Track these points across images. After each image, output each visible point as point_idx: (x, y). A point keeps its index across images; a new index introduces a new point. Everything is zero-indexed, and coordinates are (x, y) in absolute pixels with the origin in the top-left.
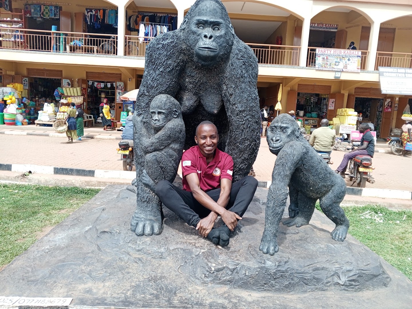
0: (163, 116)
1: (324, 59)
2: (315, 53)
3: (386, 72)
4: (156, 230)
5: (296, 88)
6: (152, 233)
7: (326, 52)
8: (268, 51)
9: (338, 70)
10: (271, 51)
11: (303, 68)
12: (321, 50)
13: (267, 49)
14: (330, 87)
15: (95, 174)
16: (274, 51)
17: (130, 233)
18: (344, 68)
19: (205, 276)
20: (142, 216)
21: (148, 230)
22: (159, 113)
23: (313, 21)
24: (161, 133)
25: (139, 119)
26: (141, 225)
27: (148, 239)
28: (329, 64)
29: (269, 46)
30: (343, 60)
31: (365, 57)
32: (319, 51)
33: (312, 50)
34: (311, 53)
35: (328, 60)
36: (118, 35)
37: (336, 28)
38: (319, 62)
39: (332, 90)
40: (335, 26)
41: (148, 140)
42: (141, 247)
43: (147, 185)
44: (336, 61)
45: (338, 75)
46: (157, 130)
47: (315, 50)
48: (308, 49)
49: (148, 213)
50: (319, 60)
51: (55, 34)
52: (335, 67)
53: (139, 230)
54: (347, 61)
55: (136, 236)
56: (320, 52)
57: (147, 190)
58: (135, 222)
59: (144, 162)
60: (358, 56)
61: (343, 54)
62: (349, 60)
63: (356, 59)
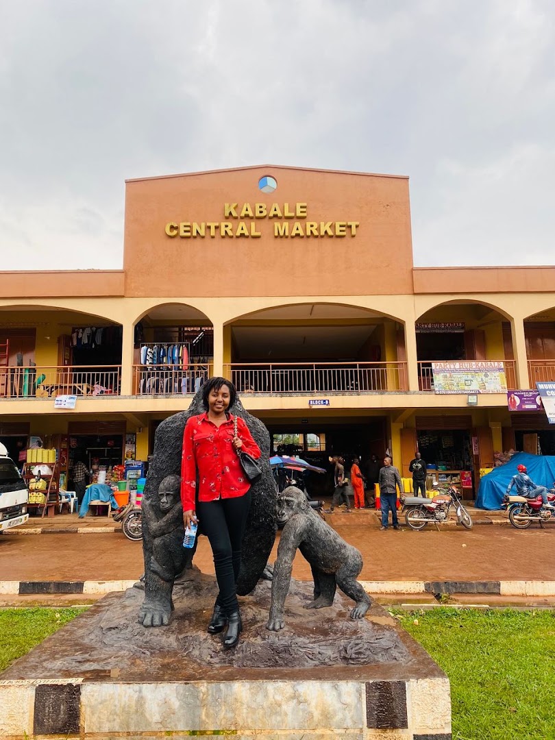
0: (172, 498)
1: (446, 377)
2: (431, 369)
3: (550, 390)
4: (166, 621)
5: (413, 424)
6: (162, 624)
7: (448, 366)
8: (356, 371)
9: (472, 392)
10: (360, 371)
11: (414, 393)
12: (439, 363)
13: (354, 369)
14: (470, 418)
15: (84, 589)
16: (365, 371)
17: (138, 626)
18: (481, 389)
19: (211, 657)
20: (150, 606)
21: (157, 621)
22: (167, 495)
23: (419, 323)
24: (169, 515)
25: (148, 502)
26: (149, 616)
27: (156, 631)
28: (455, 384)
29: (356, 365)
30: (477, 377)
31: (512, 370)
32: (435, 365)
33: (424, 365)
34: (423, 370)
35: (453, 379)
36: (123, 366)
37: (462, 328)
38: (439, 382)
39: (475, 422)
40: (460, 325)
41: (155, 524)
42: (148, 639)
43: (155, 572)
44: (466, 378)
45: (472, 399)
46: (165, 512)
47: (430, 365)
48: (419, 364)
49: (157, 603)
50: (439, 380)
51: (27, 371)
52: (466, 388)
53: (147, 621)
54: (484, 378)
55: (144, 628)
56: (438, 368)
57: (155, 577)
58: (143, 613)
59: (152, 548)
60: (500, 369)
61: (474, 367)
62: (486, 376)
63: (497, 374)
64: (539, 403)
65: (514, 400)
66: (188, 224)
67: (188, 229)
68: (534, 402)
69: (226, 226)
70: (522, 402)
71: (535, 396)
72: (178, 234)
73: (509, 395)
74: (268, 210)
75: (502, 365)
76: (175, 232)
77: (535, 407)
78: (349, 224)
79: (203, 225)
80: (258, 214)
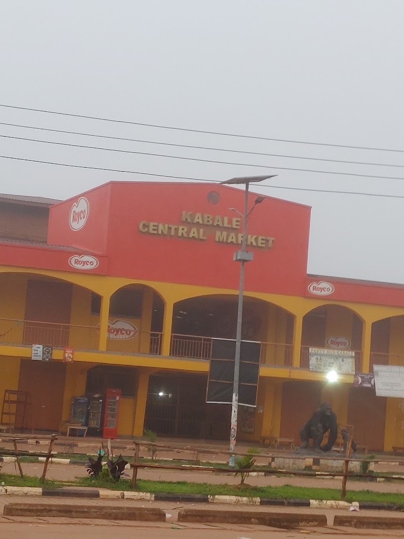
1: (317, 359)
3: (381, 371)
7: (320, 351)
11: (296, 368)
12: (314, 349)
28: (323, 365)
30: (337, 361)
32: (312, 350)
33: (304, 348)
35: (322, 361)
38: (313, 363)
44: (330, 361)
48: (301, 348)
50: (313, 361)
52: (329, 368)
54: (341, 362)
60: (352, 357)
61: (336, 354)
62: (343, 361)
63: (350, 360)
64: (373, 384)
65: (358, 380)
66: (157, 224)
67: (155, 228)
68: (370, 382)
69: (183, 229)
70: (363, 382)
71: (371, 378)
72: (148, 230)
73: (355, 376)
74: (213, 220)
75: (354, 354)
76: (146, 230)
77: (370, 386)
78: (268, 238)
79: (166, 226)
80: (206, 222)
